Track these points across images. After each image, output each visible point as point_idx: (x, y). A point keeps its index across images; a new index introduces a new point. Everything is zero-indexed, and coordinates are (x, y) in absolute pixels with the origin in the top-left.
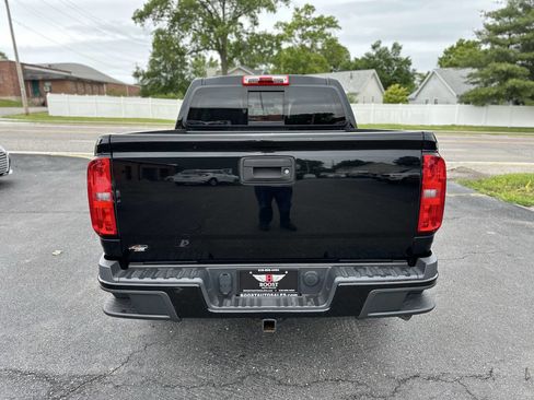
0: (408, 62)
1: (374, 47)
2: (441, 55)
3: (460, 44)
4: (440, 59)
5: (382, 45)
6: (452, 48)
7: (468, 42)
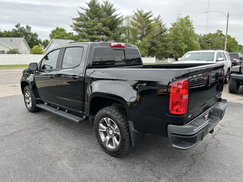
0: (35, 35)
1: (17, 26)
2: (51, 33)
3: (57, 29)
4: (50, 35)
5: (21, 26)
6: (54, 31)
7: (61, 29)
